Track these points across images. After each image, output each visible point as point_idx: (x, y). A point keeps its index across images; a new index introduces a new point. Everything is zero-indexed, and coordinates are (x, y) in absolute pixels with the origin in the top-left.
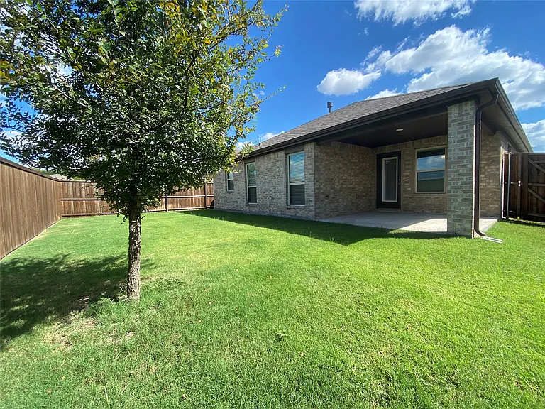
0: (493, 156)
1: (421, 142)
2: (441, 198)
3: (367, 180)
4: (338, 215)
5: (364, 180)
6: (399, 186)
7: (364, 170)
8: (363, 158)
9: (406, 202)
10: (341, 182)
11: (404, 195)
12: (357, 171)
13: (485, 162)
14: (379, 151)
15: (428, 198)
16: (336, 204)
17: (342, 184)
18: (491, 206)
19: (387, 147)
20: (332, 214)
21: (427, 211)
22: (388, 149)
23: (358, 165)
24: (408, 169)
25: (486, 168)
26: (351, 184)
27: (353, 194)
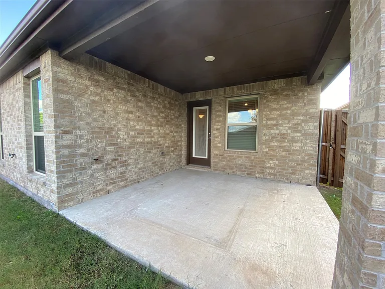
0: (311, 111)
1: (233, 89)
2: (253, 158)
3: (176, 132)
4: (125, 186)
5: (171, 132)
6: (209, 140)
7: (172, 119)
8: (169, 103)
9: (216, 160)
10: (132, 133)
11: (214, 152)
12: (162, 120)
13: (302, 118)
14: (190, 97)
15: (239, 157)
16: (120, 170)
17: (135, 137)
18: (307, 171)
19: (197, 93)
20: (109, 188)
21: (238, 173)
22: (199, 96)
23: (162, 112)
24: (219, 122)
25: (303, 125)
26: (152, 137)
27: (154, 151)
